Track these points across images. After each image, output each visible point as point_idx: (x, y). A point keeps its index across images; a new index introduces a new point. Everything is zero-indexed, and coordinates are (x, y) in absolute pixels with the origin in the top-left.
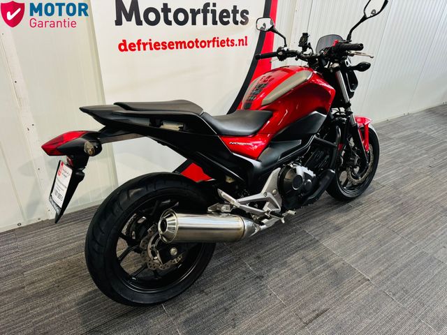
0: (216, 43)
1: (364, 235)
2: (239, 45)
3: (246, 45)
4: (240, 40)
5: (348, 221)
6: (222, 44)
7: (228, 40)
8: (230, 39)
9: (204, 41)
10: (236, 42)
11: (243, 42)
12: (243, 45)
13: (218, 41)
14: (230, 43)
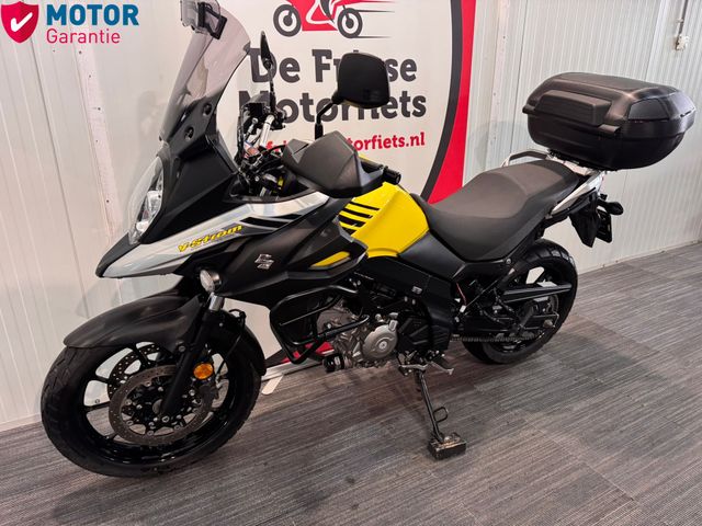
0: (377, 144)
1: (624, 428)
2: (412, 144)
3: (423, 143)
4: (412, 139)
5: (596, 406)
6: (386, 144)
7: (395, 139)
8: (398, 137)
9: (358, 142)
10: (407, 141)
11: (418, 140)
12: (418, 144)
13: (380, 141)
14: (397, 143)
